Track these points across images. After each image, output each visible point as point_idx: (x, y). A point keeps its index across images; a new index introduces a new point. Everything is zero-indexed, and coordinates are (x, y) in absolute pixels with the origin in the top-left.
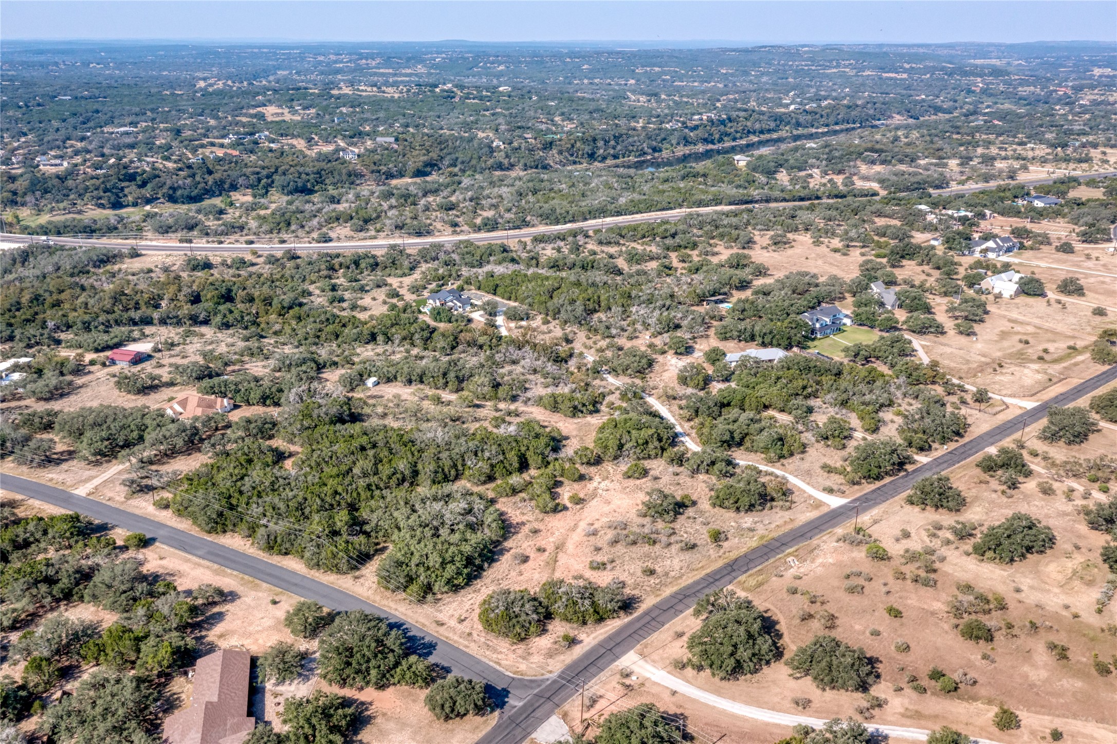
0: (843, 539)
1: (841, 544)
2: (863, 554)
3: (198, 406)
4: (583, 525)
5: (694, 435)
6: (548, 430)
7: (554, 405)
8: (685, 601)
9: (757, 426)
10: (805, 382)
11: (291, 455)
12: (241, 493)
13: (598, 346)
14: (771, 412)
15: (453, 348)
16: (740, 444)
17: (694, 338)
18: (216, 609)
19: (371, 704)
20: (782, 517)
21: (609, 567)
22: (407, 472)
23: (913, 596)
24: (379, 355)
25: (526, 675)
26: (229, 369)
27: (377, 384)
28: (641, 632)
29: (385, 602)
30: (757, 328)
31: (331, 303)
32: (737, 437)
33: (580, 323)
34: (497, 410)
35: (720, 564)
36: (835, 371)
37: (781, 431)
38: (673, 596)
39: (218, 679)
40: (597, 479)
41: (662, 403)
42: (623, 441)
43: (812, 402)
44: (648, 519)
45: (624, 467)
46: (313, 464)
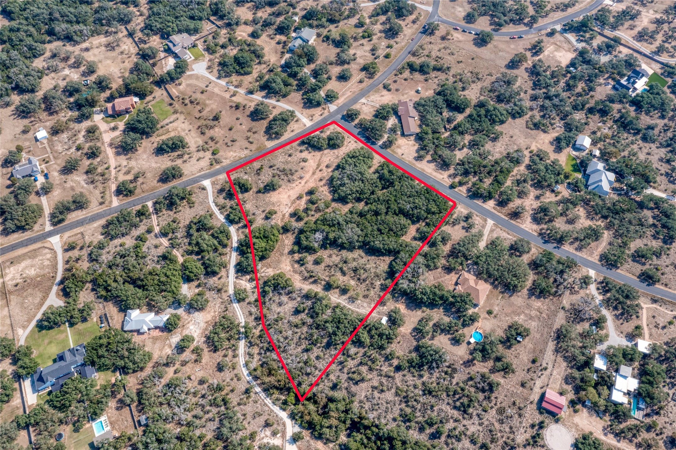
2: (219, 154)
4: (303, 183)
21: (302, 160)
40: (287, 215)
41: (227, 285)
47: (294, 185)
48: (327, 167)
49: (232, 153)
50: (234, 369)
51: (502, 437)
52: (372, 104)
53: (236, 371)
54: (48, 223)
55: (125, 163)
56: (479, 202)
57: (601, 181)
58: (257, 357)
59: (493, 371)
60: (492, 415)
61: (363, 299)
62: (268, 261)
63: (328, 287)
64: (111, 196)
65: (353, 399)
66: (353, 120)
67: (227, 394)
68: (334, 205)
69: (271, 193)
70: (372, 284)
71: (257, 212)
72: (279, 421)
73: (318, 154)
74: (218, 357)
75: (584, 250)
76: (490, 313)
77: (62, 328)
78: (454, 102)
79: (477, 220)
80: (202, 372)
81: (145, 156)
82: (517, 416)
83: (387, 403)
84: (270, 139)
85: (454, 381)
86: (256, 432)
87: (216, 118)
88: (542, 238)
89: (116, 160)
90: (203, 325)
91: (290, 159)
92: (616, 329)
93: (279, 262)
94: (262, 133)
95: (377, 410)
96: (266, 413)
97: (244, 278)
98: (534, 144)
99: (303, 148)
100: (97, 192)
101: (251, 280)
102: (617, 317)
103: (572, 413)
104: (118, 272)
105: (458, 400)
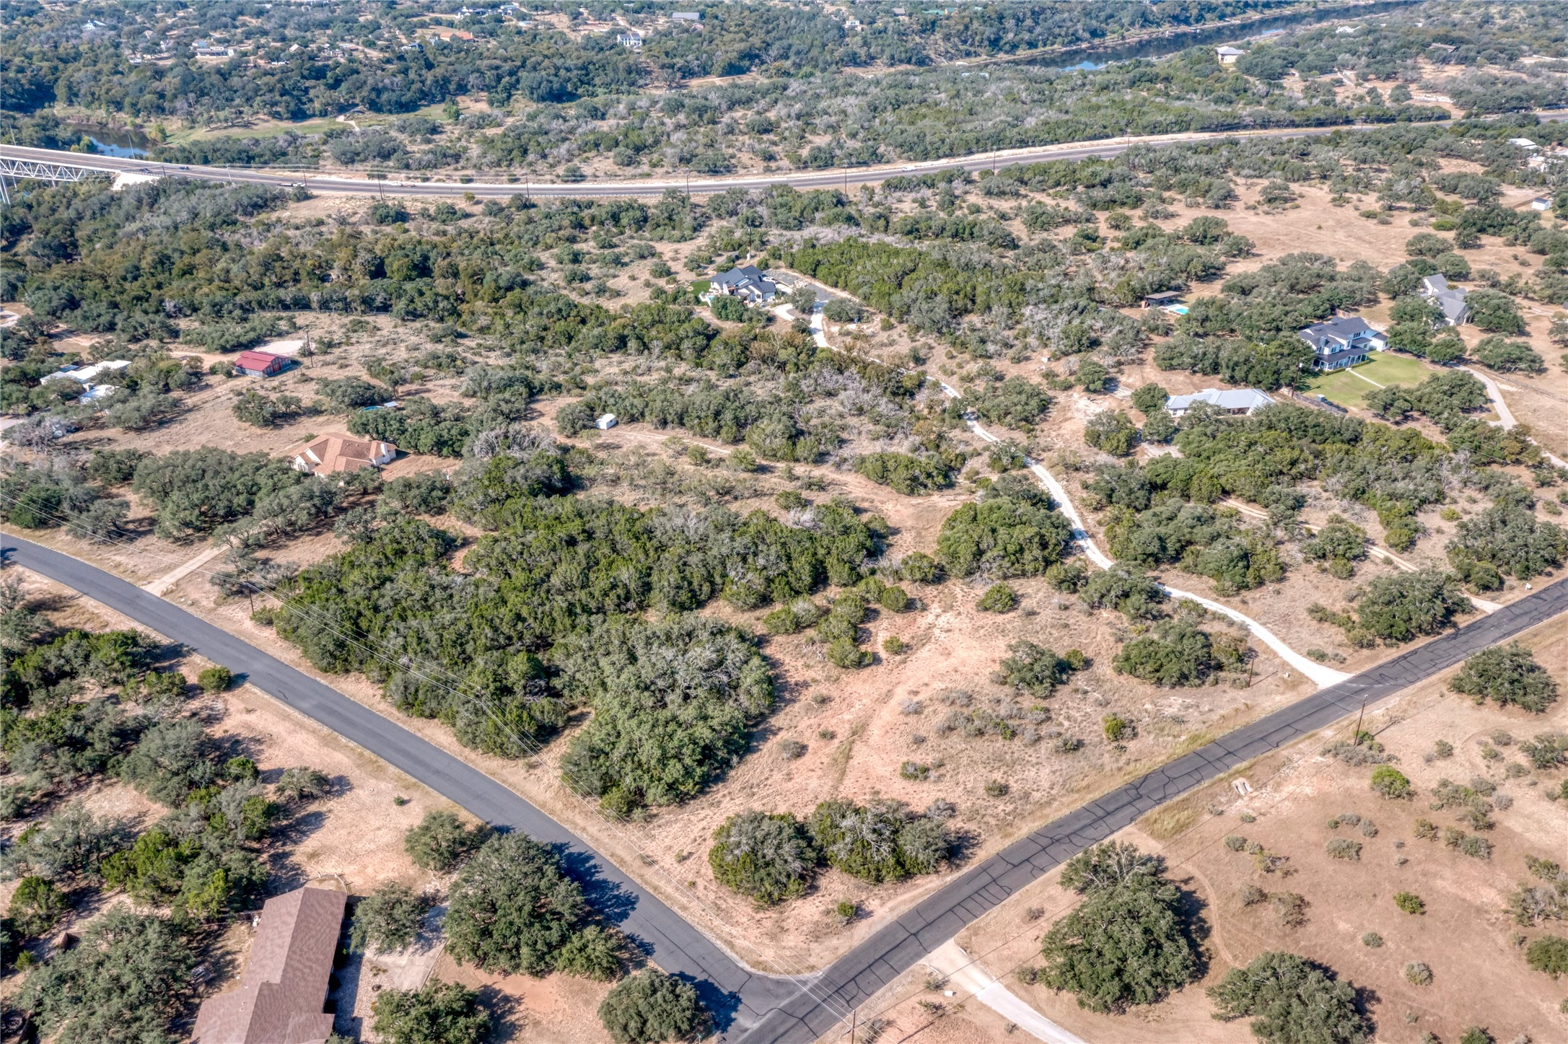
0: (1333, 751)
1: (1329, 759)
2: (1366, 783)
3: (342, 454)
4: (901, 694)
5: (1101, 536)
6: (865, 518)
7: (882, 472)
8: (1051, 850)
9: (1207, 530)
10: (1296, 453)
11: (466, 542)
12: (376, 609)
13: (964, 372)
14: (1232, 503)
15: (740, 365)
16: (1176, 558)
17: (1120, 363)
18: (313, 807)
19: (519, 1001)
20: (1234, 700)
21: (933, 774)
22: (632, 586)
23: (1447, 873)
24: (626, 373)
25: (772, 970)
26: (401, 389)
27: (614, 424)
28: (970, 905)
29: (569, 814)
30: (1224, 354)
31: (570, 282)
32: (1171, 546)
33: (939, 331)
34: (793, 478)
35: (1118, 782)
36: (1347, 435)
37: (1245, 543)
38: (1031, 839)
39: (288, 940)
40: (935, 608)
41: (1056, 476)
42: (983, 546)
43: (1303, 488)
44: (1008, 689)
45: (980, 589)
46: (493, 563)
47: (938, 685)
48: (800, 751)
49: (1308, 790)
91: (998, 776)
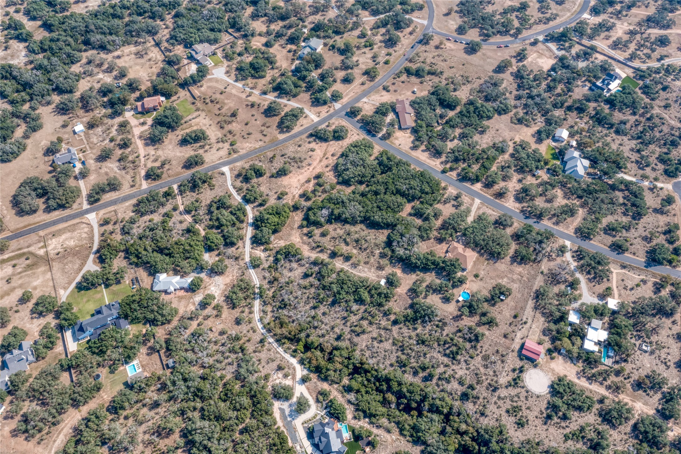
4: (311, 169)
21: (310, 150)
40: (297, 195)
47: (303, 171)
48: (333, 155)
49: (247, 144)
50: (250, 323)
51: (487, 379)
52: (373, 102)
53: (251, 325)
54: (85, 203)
55: (153, 152)
56: (468, 185)
57: (576, 166)
58: (270, 315)
59: (479, 324)
60: (478, 361)
61: (364, 265)
62: (280, 234)
63: (333, 255)
64: (141, 180)
65: (355, 348)
66: (355, 116)
67: (244, 343)
68: (339, 187)
69: (283, 177)
70: (372, 252)
71: (271, 194)
72: (290, 366)
73: (324, 145)
74: (236, 313)
75: (561, 224)
76: (476, 276)
77: (99, 289)
78: (446, 101)
79: (465, 199)
80: (222, 325)
81: (170, 147)
82: (500, 362)
83: (385, 351)
84: (282, 132)
85: (445, 333)
86: (269, 374)
87: (234, 115)
88: (524, 215)
89: (145, 150)
90: (222, 287)
91: (299, 149)
92: (589, 291)
93: (290, 235)
94: (275, 127)
95: (376, 357)
96: (278, 359)
97: (259, 248)
98: (517, 136)
99: (311, 139)
100: (128, 177)
101: (265, 250)
102: (590, 280)
103: (549, 360)
104: (148, 242)
105: (448, 348)
